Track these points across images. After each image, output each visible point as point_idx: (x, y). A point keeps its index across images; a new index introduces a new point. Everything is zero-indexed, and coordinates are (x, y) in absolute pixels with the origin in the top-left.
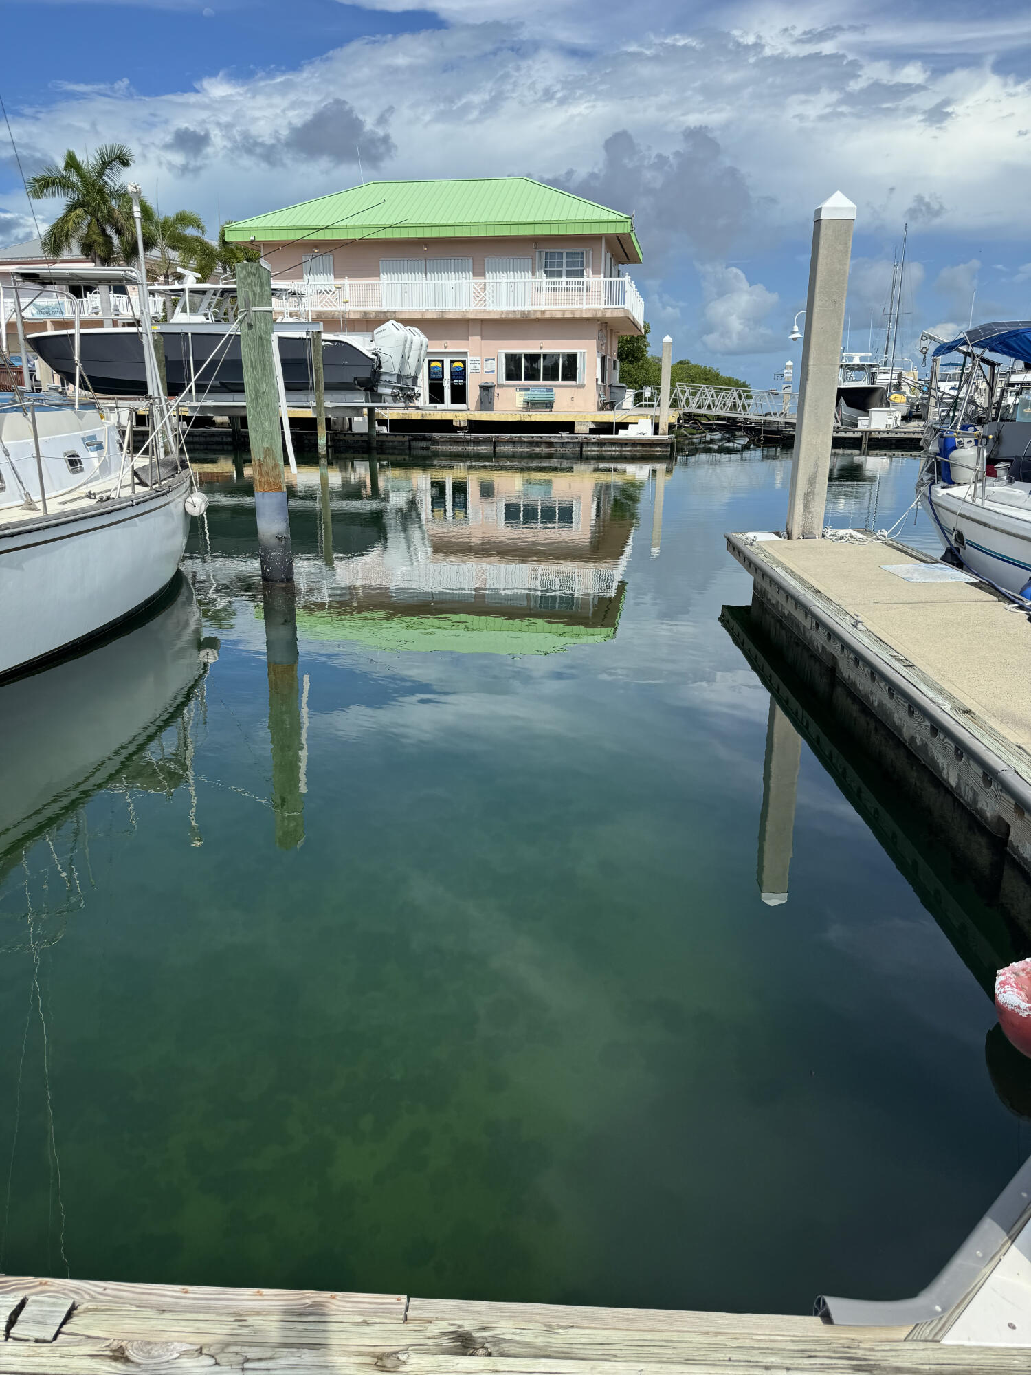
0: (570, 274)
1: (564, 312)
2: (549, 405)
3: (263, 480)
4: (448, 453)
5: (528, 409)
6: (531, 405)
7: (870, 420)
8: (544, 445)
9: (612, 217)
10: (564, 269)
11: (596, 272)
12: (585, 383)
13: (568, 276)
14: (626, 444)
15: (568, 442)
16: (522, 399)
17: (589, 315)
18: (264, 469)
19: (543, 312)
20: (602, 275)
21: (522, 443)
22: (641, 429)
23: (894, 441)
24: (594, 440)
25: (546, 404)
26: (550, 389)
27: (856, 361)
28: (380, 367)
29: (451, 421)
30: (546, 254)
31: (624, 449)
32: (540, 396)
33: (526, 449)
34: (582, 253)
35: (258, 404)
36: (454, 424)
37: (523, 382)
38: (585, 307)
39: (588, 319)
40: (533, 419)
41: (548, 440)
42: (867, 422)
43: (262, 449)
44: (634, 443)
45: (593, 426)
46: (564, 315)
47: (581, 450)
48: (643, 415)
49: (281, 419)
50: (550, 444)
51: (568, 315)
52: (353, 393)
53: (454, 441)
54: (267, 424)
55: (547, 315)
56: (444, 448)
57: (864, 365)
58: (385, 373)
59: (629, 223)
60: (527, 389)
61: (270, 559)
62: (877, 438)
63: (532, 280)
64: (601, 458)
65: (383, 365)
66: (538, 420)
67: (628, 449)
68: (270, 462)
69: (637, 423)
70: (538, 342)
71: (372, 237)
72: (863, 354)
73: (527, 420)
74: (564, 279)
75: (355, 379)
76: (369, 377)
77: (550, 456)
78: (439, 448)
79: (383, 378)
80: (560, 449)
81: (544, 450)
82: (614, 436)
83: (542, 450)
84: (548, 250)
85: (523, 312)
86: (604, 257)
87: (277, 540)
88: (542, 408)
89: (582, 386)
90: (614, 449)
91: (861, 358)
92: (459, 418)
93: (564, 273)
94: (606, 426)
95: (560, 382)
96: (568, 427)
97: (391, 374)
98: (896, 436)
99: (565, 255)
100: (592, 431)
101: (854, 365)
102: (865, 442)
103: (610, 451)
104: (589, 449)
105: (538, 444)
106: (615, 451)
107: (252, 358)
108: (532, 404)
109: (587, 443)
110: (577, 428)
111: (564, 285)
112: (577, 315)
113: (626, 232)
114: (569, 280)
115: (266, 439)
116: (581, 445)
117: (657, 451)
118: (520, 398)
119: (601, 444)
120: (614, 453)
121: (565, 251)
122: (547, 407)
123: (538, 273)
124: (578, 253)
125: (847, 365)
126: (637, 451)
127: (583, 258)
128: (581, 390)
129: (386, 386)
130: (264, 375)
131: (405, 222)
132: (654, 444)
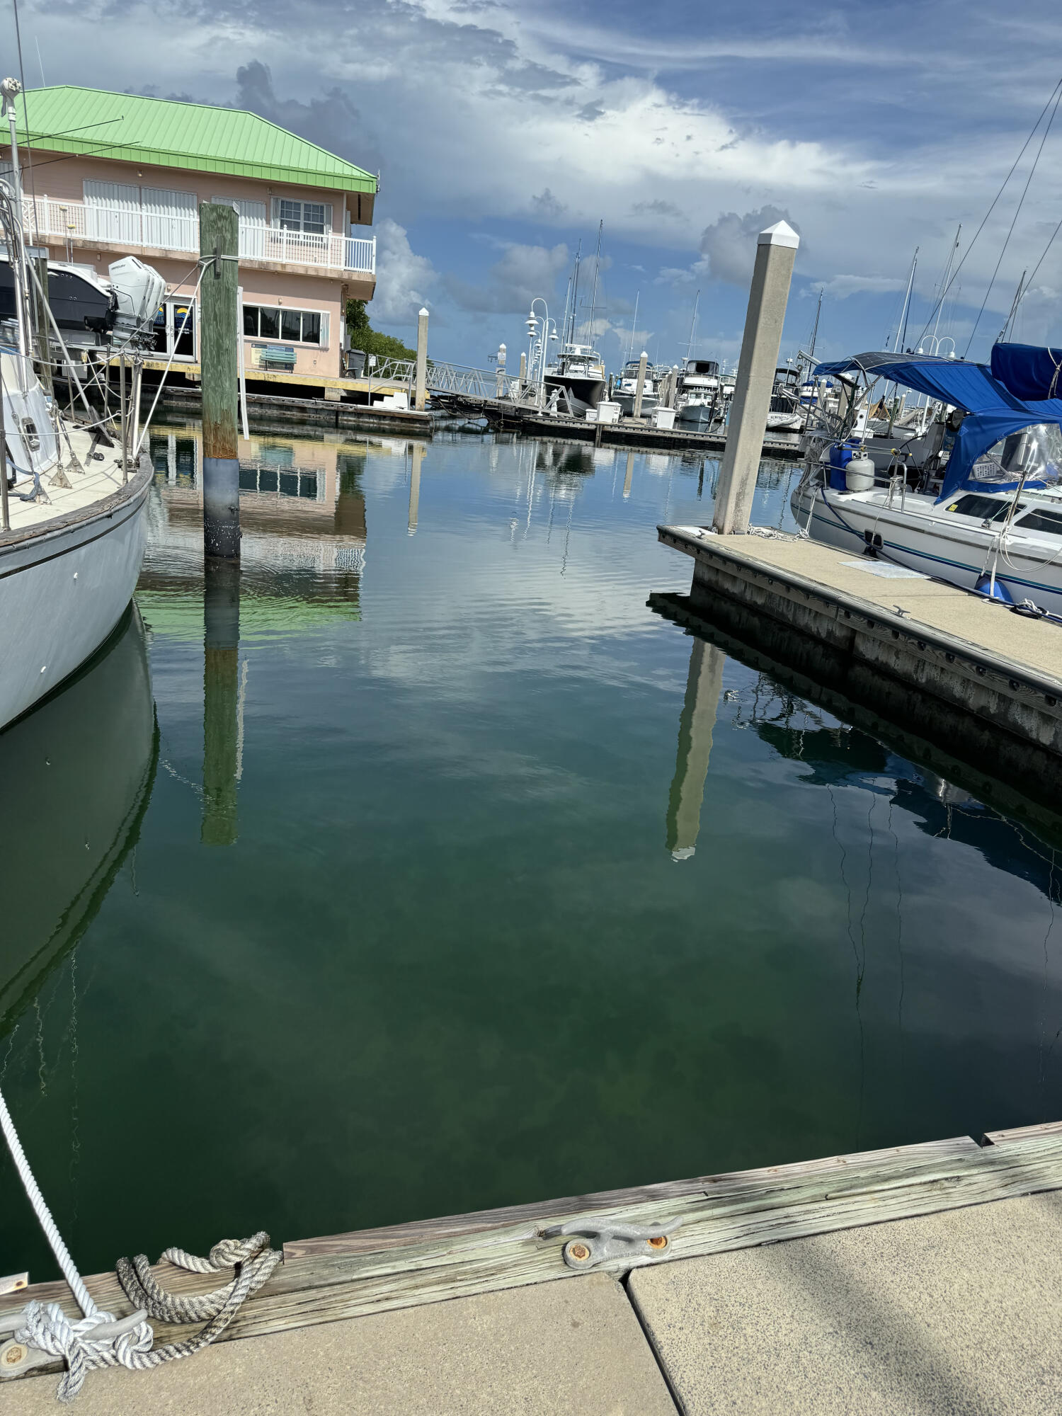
0: (308, 228)
1: (307, 268)
2: (289, 366)
3: (218, 445)
4: (185, 410)
5: (266, 368)
6: (269, 364)
7: (598, 413)
8: (295, 409)
9: (356, 173)
10: (302, 221)
11: (337, 230)
12: (329, 346)
13: (306, 230)
14: (384, 417)
15: (322, 409)
16: (258, 356)
17: (334, 275)
18: (220, 434)
19: (283, 266)
20: (344, 234)
21: (271, 405)
22: (396, 402)
23: (624, 436)
24: (351, 410)
25: (286, 364)
26: (290, 349)
27: (578, 353)
28: (116, 306)
29: (184, 374)
30: (283, 202)
31: (382, 422)
32: (280, 356)
33: (275, 413)
34: (322, 207)
35: (219, 362)
36: (187, 377)
37: (259, 338)
38: (330, 266)
39: (332, 280)
40: (278, 380)
41: (301, 405)
42: (595, 415)
43: (219, 412)
44: (392, 416)
45: (344, 394)
46: (307, 271)
47: (337, 419)
48: (397, 388)
49: (239, 379)
50: (303, 409)
51: (311, 273)
52: (80, 334)
53: (192, 397)
54: (227, 384)
55: (289, 270)
56: (180, 403)
57: (584, 357)
58: (123, 315)
59: (375, 183)
60: (264, 346)
61: (220, 532)
62: (609, 432)
63: (266, 228)
64: (358, 429)
65: (120, 305)
66: (284, 381)
67: (387, 422)
68: (228, 426)
69: (392, 396)
70: (277, 297)
71: (95, 154)
72: (584, 347)
73: (271, 380)
74: (302, 233)
75: (86, 318)
76: (104, 317)
77: (302, 422)
78: (174, 403)
79: (120, 320)
80: (313, 416)
81: (296, 415)
82: (369, 407)
83: (293, 415)
84: (284, 199)
85: (261, 263)
86: (346, 216)
87: (229, 512)
88: (281, 368)
89: (326, 350)
90: (372, 420)
91: (583, 351)
92: (192, 372)
93: (302, 226)
94: (357, 395)
95: (301, 343)
96: (318, 392)
97: (130, 317)
98: (626, 431)
99: (302, 207)
100: (343, 399)
101: (575, 356)
102: (598, 434)
103: (368, 422)
104: (345, 418)
105: (288, 408)
106: (373, 423)
107: (217, 310)
108: (269, 362)
109: (344, 412)
110: (327, 394)
111: (301, 239)
112: (322, 274)
113: (371, 192)
114: (306, 234)
115: (225, 401)
116: (337, 413)
117: (417, 427)
118: (256, 356)
119: (359, 414)
120: (371, 425)
121: (303, 203)
122: (286, 368)
123: (272, 222)
124: (318, 206)
125: (570, 356)
126: (396, 426)
127: (322, 212)
128: (325, 354)
129: (123, 330)
130: (228, 330)
131: (138, 144)
132: (414, 419)
